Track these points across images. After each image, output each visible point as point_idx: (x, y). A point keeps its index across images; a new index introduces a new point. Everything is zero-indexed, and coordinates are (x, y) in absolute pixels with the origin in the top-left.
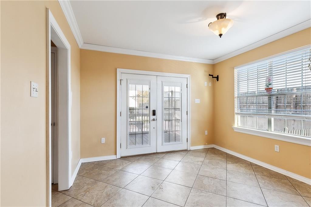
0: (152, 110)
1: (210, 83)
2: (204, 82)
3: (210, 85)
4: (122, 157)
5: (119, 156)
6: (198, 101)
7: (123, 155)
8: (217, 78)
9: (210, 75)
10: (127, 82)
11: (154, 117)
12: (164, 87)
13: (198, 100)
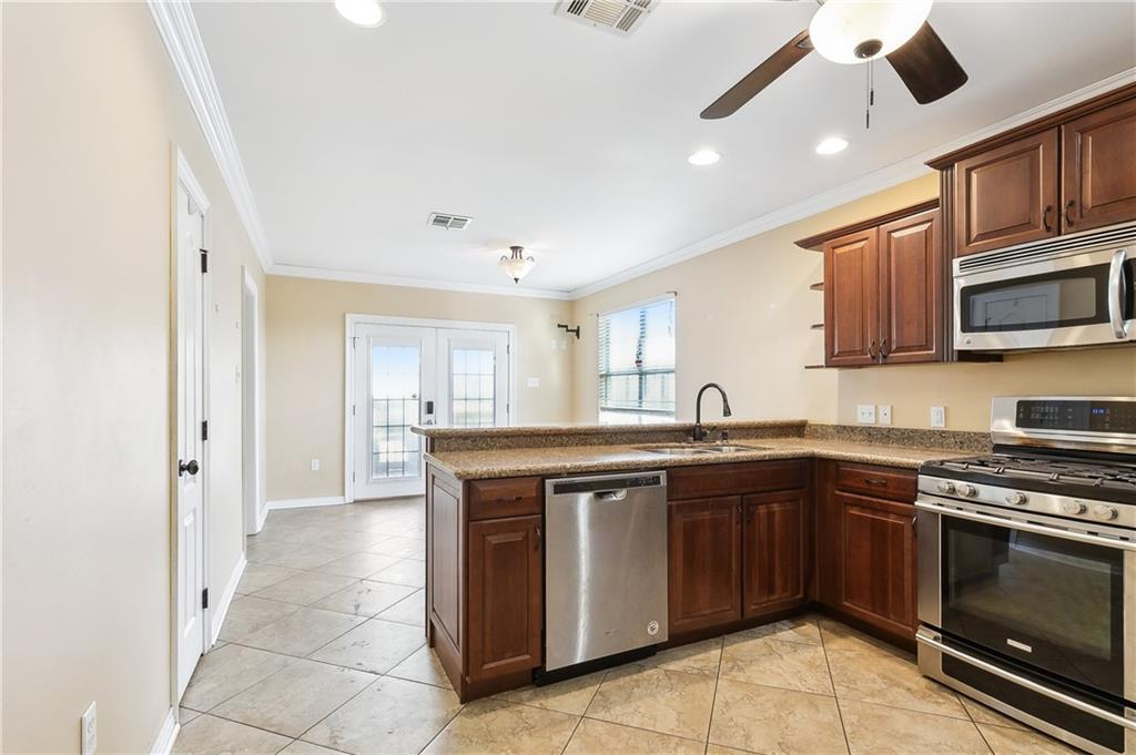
0: (424, 401)
1: (565, 342)
2: (549, 340)
3: (564, 347)
4: (355, 502)
5: (349, 498)
6: (533, 382)
7: (359, 497)
8: (577, 332)
9: (559, 326)
10: (369, 342)
11: (430, 417)
12: (455, 351)
13: (536, 380)
